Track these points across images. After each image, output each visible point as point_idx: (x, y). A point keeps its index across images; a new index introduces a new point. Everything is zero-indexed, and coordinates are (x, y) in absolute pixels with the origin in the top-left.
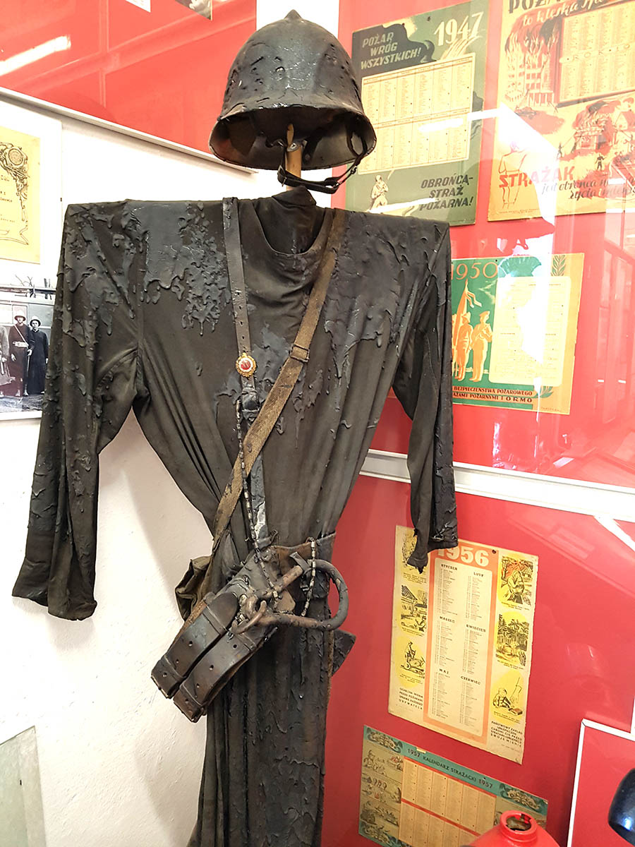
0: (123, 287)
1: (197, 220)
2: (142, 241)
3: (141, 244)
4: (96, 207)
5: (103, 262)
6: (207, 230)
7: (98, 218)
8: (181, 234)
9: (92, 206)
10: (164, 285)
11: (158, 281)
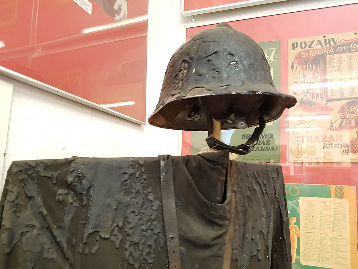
0: (63, 241)
1: (138, 174)
2: (86, 195)
3: (84, 198)
4: (42, 165)
5: (44, 217)
6: (146, 182)
7: (42, 175)
8: (123, 186)
9: (38, 163)
10: (103, 236)
11: (97, 231)
